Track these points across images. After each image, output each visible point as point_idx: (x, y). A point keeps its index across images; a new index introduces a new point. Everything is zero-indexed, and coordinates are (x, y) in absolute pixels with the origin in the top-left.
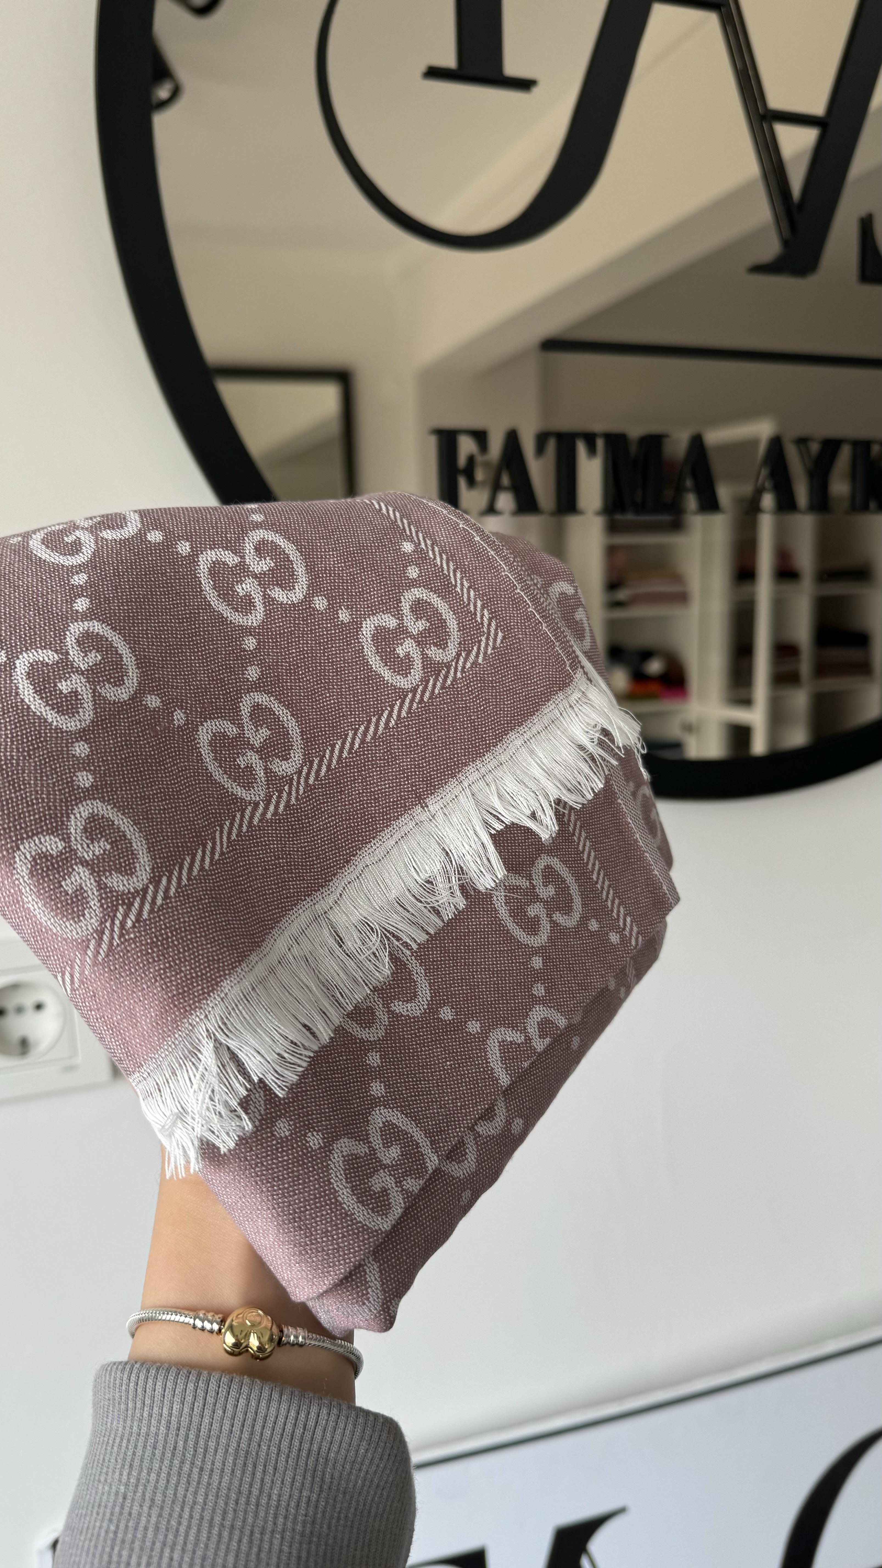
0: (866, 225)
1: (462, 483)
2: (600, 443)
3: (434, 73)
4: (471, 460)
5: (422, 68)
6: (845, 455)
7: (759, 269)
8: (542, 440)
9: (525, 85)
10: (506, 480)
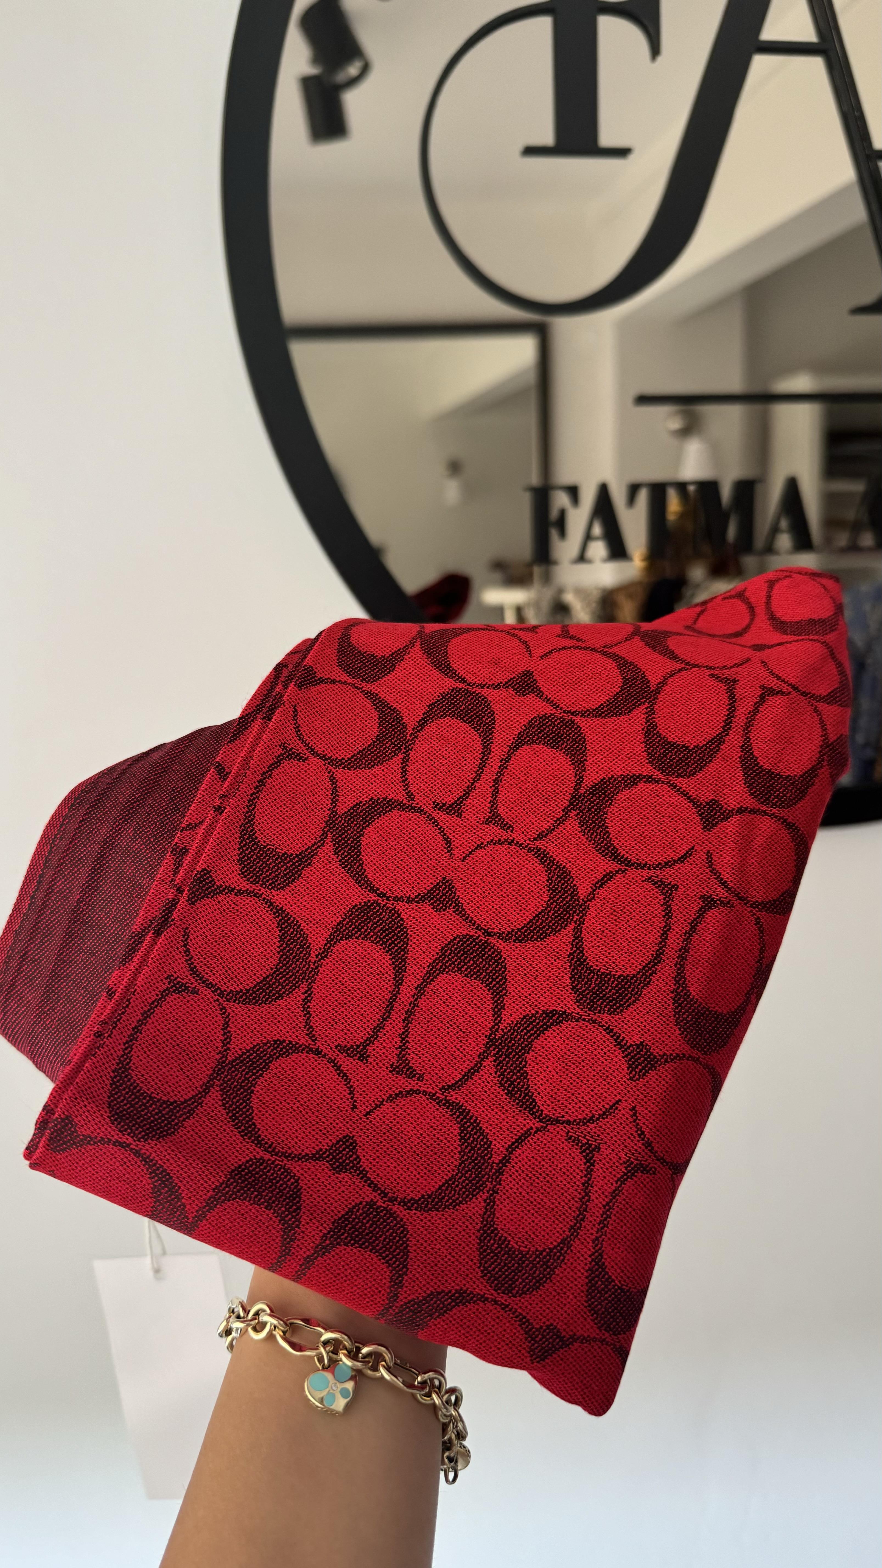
1: (555, 534)
3: (530, 151)
4: (563, 513)
5: (520, 147)
7: (861, 310)
8: (633, 490)
9: (622, 152)
10: (597, 530)
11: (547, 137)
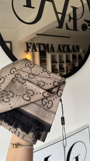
0: (67, 24)
1: (29, 48)
2: (43, 45)
3: (24, 6)
4: (30, 46)
5: (23, 5)
6: (66, 46)
7: (57, 28)
8: (37, 44)
9: (33, 8)
10: (33, 48)
11: (26, 5)
